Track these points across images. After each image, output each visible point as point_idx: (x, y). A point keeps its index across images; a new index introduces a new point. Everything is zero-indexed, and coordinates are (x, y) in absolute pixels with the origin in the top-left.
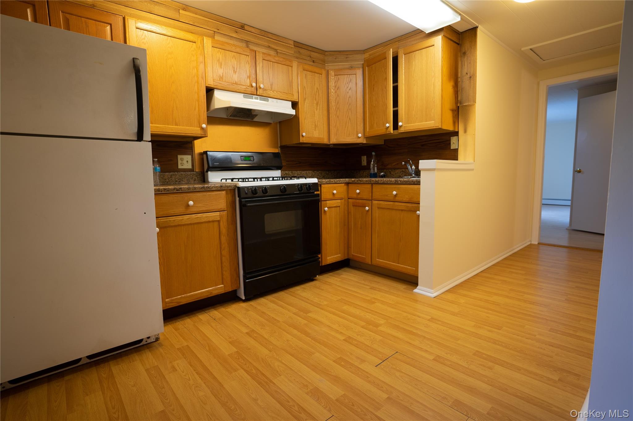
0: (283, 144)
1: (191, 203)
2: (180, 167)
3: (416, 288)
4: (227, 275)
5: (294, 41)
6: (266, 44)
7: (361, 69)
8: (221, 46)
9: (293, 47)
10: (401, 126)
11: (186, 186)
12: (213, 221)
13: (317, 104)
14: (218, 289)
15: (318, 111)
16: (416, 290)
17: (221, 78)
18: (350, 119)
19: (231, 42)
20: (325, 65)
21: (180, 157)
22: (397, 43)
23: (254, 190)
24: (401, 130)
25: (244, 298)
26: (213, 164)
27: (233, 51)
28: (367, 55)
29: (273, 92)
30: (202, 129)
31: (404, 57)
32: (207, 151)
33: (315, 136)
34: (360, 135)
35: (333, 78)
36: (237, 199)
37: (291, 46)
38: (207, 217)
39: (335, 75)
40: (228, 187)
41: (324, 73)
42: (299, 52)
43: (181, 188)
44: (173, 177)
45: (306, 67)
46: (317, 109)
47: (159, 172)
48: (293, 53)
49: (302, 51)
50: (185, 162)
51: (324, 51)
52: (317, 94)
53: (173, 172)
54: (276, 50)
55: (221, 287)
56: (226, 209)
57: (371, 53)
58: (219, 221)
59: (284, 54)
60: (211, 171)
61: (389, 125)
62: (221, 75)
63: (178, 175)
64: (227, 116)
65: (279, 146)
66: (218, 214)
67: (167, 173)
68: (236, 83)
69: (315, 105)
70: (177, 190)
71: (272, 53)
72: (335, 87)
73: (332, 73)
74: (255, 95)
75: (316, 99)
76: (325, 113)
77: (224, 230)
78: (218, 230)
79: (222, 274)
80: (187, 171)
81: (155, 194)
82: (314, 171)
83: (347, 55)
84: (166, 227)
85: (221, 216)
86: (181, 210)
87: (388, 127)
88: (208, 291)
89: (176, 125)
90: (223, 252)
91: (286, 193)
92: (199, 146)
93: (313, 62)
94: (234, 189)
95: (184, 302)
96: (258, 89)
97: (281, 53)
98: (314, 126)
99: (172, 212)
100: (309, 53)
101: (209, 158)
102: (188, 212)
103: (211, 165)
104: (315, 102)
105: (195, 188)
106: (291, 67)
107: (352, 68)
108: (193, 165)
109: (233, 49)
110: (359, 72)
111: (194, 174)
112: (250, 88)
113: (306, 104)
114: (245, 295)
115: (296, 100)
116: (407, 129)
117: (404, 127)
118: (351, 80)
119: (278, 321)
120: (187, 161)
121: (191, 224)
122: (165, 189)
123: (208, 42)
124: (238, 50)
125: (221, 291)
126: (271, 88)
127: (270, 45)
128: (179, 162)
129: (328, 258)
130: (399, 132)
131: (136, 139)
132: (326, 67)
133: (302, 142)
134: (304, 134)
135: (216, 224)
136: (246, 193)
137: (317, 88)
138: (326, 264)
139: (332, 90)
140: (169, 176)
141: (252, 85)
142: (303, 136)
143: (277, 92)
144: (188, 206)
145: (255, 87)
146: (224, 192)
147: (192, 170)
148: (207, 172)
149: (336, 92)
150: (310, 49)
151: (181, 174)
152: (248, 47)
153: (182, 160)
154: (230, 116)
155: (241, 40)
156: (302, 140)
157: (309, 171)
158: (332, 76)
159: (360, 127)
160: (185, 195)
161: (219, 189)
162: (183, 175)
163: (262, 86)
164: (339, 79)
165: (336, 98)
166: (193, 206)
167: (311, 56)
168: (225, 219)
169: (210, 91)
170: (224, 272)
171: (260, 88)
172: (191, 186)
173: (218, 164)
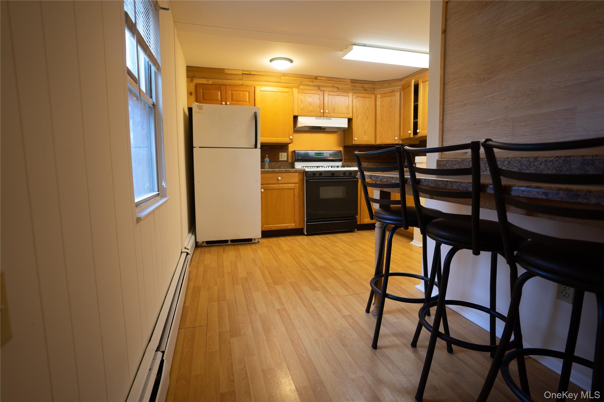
0: (346, 144)
1: (280, 178)
2: (280, 159)
3: (412, 242)
4: (297, 219)
5: (351, 80)
6: (331, 85)
7: (399, 92)
8: (303, 92)
9: (350, 83)
10: (419, 132)
11: (278, 170)
12: (291, 189)
13: (367, 118)
14: (291, 225)
15: (368, 122)
16: (412, 243)
17: (302, 109)
18: (390, 127)
19: (309, 88)
20: (374, 91)
21: (280, 154)
22: (419, 74)
23: (314, 173)
24: (419, 135)
25: (306, 233)
26: (298, 158)
27: (310, 93)
28: (403, 82)
29: (335, 114)
30: (290, 139)
31: (422, 84)
32: (295, 151)
33: (365, 140)
34: (396, 138)
35: (380, 99)
36: (305, 177)
37: (348, 83)
38: (287, 186)
39: (381, 97)
40: (300, 171)
41: (373, 96)
42: (354, 86)
43: (275, 170)
44: (276, 165)
45: (360, 95)
46: (367, 121)
47: (268, 162)
48: (350, 87)
49: (356, 85)
50: (283, 156)
51: (373, 82)
52: (367, 111)
53: (277, 162)
54: (338, 88)
55: (294, 225)
56: (298, 183)
57: (405, 80)
58: (294, 189)
59: (342, 89)
60: (297, 162)
61: (411, 132)
62: (302, 108)
63: (279, 164)
64: (309, 129)
65: (343, 146)
66: (294, 185)
67: (273, 163)
68: (311, 111)
69: (365, 119)
70: (273, 171)
71: (335, 89)
72: (381, 106)
73: (379, 96)
74: (322, 117)
75: (366, 115)
76: (373, 123)
77: (297, 194)
78: (293, 194)
79: (294, 218)
80: (284, 162)
81: (261, 173)
82: (368, 162)
83: (390, 83)
84: (267, 190)
85: (295, 186)
86: (275, 181)
87: (410, 133)
88: (286, 225)
89: (277, 137)
90: (295, 206)
91: (334, 176)
92: (291, 148)
93: (365, 90)
94: (304, 172)
95: (273, 229)
96: (325, 113)
97: (341, 89)
98: (364, 133)
99: (270, 182)
100: (362, 85)
101: (296, 154)
102: (278, 183)
103: (296, 159)
104: (365, 117)
105: (282, 171)
106: (347, 97)
107: (393, 92)
108: (287, 158)
109: (310, 92)
110: (398, 94)
111: (288, 163)
112: (319, 113)
113: (358, 119)
114: (307, 232)
115: (351, 117)
116: (422, 134)
117: (421, 133)
118: (392, 100)
119: (317, 244)
120: (284, 156)
121: (279, 189)
122: (267, 171)
123: (295, 90)
124: (313, 92)
125: (293, 227)
126: (334, 112)
127: (333, 85)
128: (280, 156)
129: (365, 220)
130: (418, 136)
131: (254, 147)
132: (376, 92)
133: (354, 144)
134: (356, 139)
135: (292, 190)
136: (309, 175)
137: (367, 108)
138: (363, 223)
139: (379, 108)
140: (274, 165)
141: (320, 111)
142: (355, 140)
143: (337, 113)
144: (278, 180)
145: (322, 112)
146: (298, 174)
147: (287, 161)
148: (295, 162)
149: (381, 109)
150: (363, 82)
151: (281, 163)
152: (319, 89)
153: (282, 155)
154: (310, 129)
155: (315, 86)
156: (354, 143)
157: (365, 163)
158: (379, 99)
159: (397, 133)
160: (277, 174)
161: (295, 172)
162: (282, 164)
163: (327, 111)
164: (383, 100)
165: (381, 113)
166: (281, 180)
167: (364, 87)
168: (297, 188)
169: (295, 118)
170: (295, 217)
171: (326, 112)
172: (280, 170)
173: (301, 158)
